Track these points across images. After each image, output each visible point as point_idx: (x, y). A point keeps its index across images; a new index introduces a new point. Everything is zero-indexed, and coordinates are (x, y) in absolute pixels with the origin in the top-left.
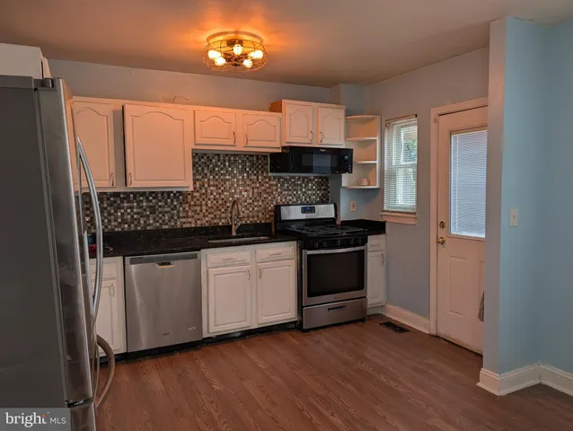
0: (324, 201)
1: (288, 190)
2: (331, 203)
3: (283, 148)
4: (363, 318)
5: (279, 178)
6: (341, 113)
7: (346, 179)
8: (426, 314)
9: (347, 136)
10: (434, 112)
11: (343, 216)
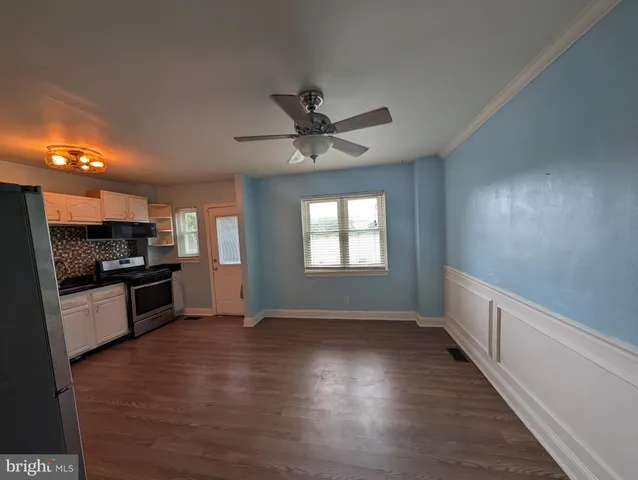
0: (134, 254)
1: (105, 249)
2: (140, 256)
3: (104, 222)
4: (174, 319)
5: (96, 242)
6: (145, 202)
7: (151, 241)
8: (210, 306)
9: (150, 216)
10: (206, 207)
11: (151, 263)
